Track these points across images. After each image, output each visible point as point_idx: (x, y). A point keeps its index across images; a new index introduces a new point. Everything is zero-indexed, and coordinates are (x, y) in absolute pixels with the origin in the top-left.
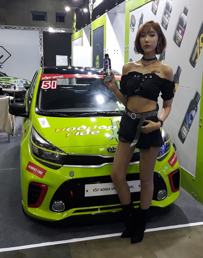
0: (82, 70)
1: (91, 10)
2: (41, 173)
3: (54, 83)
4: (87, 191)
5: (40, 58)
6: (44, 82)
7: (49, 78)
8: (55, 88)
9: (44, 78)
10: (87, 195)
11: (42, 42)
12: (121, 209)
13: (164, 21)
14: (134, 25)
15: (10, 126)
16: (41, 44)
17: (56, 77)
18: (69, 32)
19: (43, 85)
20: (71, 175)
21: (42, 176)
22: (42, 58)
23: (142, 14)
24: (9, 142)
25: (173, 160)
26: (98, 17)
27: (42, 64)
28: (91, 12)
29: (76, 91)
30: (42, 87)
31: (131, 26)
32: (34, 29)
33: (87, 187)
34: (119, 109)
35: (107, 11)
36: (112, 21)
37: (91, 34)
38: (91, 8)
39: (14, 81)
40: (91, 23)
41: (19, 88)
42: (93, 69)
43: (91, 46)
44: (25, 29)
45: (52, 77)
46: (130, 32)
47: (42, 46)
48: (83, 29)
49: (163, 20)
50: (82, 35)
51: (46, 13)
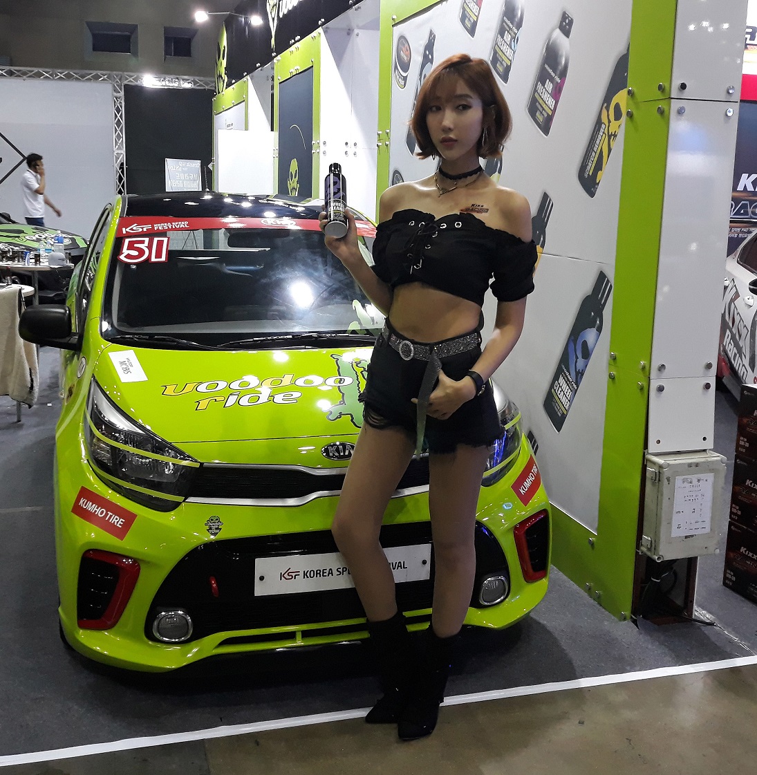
0: (246, 205)
1: (273, 19)
2: (117, 521)
3: (160, 244)
4: (262, 578)
5: (117, 166)
6: (127, 241)
7: (145, 230)
8: (163, 259)
9: (128, 230)
10: (260, 590)
11: (121, 116)
12: (365, 635)
13: (500, 53)
14: (405, 67)
15: (23, 375)
16: (118, 123)
17: (165, 226)
18: (207, 87)
19: (125, 251)
20: (211, 529)
21: (121, 533)
22: (121, 167)
23: (431, 33)
24: (17, 425)
25: (528, 484)
26: (296, 42)
27: (123, 186)
28: (273, 27)
29: (228, 269)
30: (122, 257)
31: (396, 67)
32: (96, 78)
33: (263, 565)
34: (360, 323)
35: (323, 24)
36: (339, 53)
37: (273, 95)
38: (274, 14)
39: (34, 238)
40: (275, 60)
41: (51, 260)
42: (280, 202)
43: (272, 130)
44: (69, 77)
45: (153, 227)
46: (395, 87)
47: (121, 131)
48: (248, 77)
49: (495, 53)
50: (247, 96)
51: (134, 28)
